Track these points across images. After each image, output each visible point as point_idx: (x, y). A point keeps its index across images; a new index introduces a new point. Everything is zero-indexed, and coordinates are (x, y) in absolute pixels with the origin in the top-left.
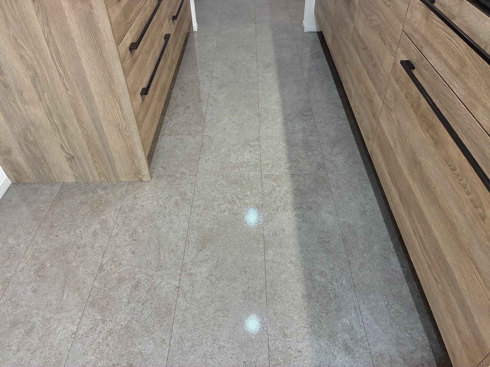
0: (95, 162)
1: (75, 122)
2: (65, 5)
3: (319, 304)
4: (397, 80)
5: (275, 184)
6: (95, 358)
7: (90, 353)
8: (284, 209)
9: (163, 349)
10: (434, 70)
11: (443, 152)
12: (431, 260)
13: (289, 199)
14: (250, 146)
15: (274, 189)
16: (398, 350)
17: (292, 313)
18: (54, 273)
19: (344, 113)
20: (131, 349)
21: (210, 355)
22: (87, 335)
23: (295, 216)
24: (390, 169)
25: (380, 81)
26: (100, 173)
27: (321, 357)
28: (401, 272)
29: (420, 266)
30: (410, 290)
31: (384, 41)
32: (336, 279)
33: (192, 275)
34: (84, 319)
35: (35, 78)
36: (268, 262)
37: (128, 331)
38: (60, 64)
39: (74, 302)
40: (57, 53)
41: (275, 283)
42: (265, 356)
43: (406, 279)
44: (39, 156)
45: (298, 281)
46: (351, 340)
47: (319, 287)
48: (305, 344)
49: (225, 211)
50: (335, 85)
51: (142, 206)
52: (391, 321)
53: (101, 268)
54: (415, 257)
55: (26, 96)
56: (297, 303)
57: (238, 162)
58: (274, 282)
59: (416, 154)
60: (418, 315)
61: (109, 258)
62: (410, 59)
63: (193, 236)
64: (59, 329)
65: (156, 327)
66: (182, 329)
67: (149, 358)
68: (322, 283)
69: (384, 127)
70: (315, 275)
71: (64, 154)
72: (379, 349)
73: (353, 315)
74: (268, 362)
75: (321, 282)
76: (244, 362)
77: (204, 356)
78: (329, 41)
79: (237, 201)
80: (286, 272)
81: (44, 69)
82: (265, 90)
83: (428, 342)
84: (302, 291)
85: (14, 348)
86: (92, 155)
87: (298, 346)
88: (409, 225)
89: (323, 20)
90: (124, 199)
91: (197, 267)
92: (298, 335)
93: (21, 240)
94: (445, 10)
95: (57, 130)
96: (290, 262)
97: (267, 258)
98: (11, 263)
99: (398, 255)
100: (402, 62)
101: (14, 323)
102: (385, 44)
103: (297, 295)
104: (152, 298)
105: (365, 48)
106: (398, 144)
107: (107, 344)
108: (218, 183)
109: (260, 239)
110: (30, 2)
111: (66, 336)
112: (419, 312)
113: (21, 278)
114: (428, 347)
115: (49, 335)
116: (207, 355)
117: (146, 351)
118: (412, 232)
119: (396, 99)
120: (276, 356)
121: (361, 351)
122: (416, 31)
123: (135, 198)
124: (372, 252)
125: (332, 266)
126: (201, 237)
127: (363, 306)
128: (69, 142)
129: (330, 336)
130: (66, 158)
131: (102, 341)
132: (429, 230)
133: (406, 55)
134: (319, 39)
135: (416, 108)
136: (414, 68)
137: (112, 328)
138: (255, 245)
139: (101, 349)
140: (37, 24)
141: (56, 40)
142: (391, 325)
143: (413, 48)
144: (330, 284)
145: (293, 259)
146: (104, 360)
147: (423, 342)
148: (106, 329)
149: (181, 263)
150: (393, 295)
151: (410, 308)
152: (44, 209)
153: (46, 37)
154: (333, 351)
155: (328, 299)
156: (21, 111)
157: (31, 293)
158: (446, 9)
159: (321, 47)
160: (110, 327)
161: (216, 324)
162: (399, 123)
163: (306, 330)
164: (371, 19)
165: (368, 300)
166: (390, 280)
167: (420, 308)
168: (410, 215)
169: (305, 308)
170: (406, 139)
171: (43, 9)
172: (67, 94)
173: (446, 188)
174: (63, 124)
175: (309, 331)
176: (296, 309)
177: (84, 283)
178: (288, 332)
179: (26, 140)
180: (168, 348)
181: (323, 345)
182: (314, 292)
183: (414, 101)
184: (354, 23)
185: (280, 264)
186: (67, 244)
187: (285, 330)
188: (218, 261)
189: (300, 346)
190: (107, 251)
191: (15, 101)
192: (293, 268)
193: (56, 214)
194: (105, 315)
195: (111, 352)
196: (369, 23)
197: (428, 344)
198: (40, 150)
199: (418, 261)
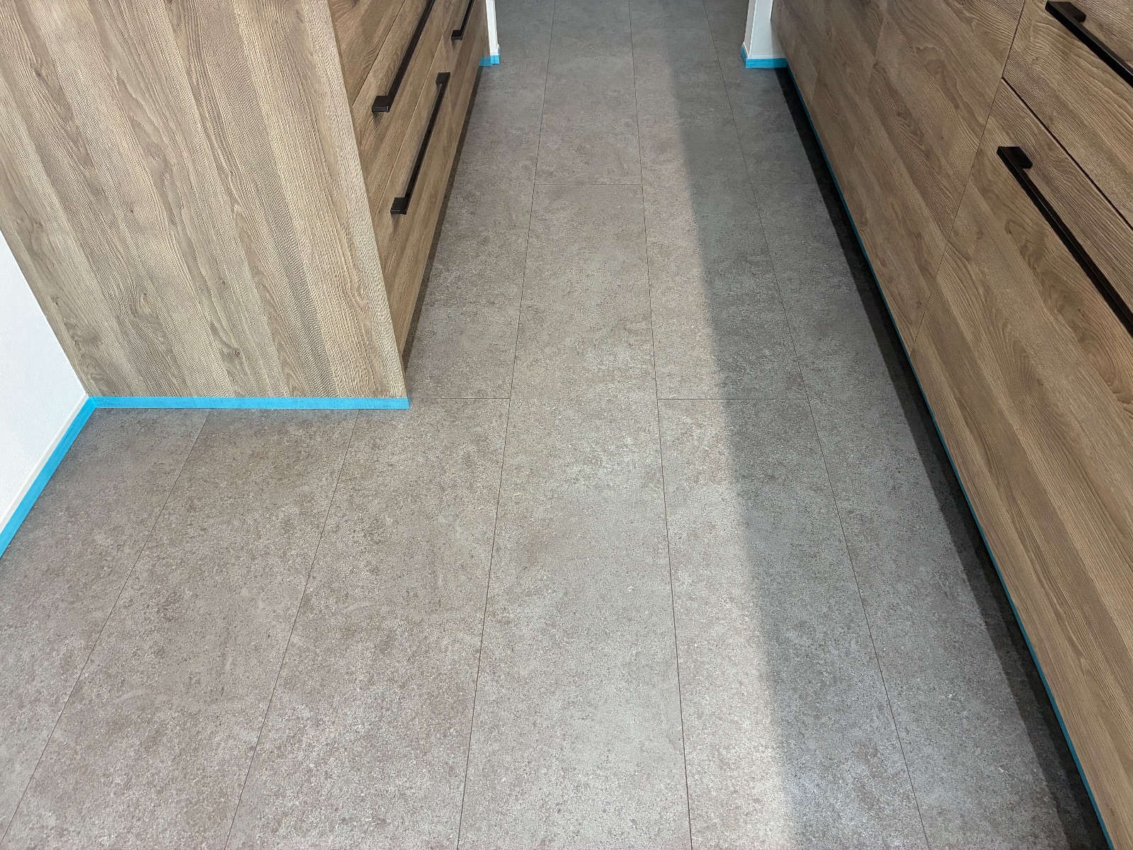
0: (284, 364)
1: (247, 274)
2: (241, 11)
3: (797, 696)
4: (985, 191)
5: (689, 421)
6: (300, 803)
7: (288, 793)
8: (712, 479)
9: (452, 787)
10: (1082, 172)
11: (1099, 359)
12: (1063, 602)
13: (723, 454)
14: (630, 331)
15: (687, 433)
16: (980, 804)
17: (738, 714)
18: (202, 611)
19: (843, 259)
20: (379, 786)
21: (557, 804)
22: (282, 752)
23: (739, 494)
24: (961, 393)
25: (941, 189)
26: (294, 388)
27: (805, 815)
28: (984, 627)
29: (1035, 616)
30: (1004, 669)
31: (953, 100)
32: (835, 640)
33: (509, 623)
34: (273, 716)
35: (162, 175)
36: (680, 598)
37: (371, 746)
38: (222, 145)
39: (248, 677)
40: (217, 118)
41: (696, 645)
42: (679, 808)
43: (995, 644)
44: (162, 348)
45: (748, 641)
46: (874, 777)
47: (798, 656)
48: (769, 784)
49: (577, 480)
50: (820, 194)
51: (392, 465)
52: (962, 737)
53: (306, 601)
54: (1022, 593)
55: (141, 214)
56: (747, 691)
57: (603, 367)
58: (695, 642)
59: (1029, 361)
60: (1023, 724)
61: (321, 581)
62: (1019, 145)
63: (507, 536)
64: (218, 739)
65: (433, 739)
66: (491, 745)
67: (422, 807)
68: (803, 648)
69: (949, 296)
70: (787, 629)
71: (217, 345)
72: (936, 799)
73: (877, 723)
74: (687, 824)
75: (801, 646)
76: (633, 821)
77: (543, 805)
78: (808, 91)
79: (604, 458)
80: (721, 622)
81: (185, 154)
82: (659, 204)
83: (1047, 786)
84: (759, 664)
85: (118, 780)
86: (280, 348)
87: (754, 788)
88: (1010, 521)
89: (793, 43)
90: (350, 449)
91: (519, 606)
92: (752, 763)
93: (124, 537)
94: (1112, 39)
95: (205, 292)
96: (731, 598)
97: (677, 590)
98: (103, 588)
99: (974, 588)
100: (1001, 152)
101: (115, 723)
102: (957, 107)
103: (747, 674)
104: (422, 674)
105: (905, 114)
106: (984, 337)
107: (326, 772)
108: (560, 417)
109: (660, 546)
110: (161, 5)
111: (235, 753)
112: (1025, 718)
113: (129, 623)
114: (1047, 797)
115: (196, 750)
116: (549, 803)
117: (413, 791)
118: (1016, 536)
119: (980, 235)
120: (705, 810)
121: (897, 803)
122: (1037, 81)
123: (375, 446)
124: (915, 581)
125: (825, 610)
126: (527, 537)
127: (899, 703)
128: (229, 319)
129: (827, 769)
130: (222, 353)
131: (316, 767)
132: (1060, 535)
133: (1008, 134)
134: (779, 86)
135: (1034, 255)
136: (1028, 164)
137: (335, 737)
138: (649, 560)
139: (313, 784)
140: (174, 55)
141: (216, 90)
142: (963, 747)
143: (1028, 120)
144: (823, 650)
145: (736, 592)
146: (321, 809)
147: (1036, 786)
148: (323, 740)
149: (485, 596)
150: (965, 678)
151: (1007, 708)
152: (172, 467)
153: (193, 83)
154: (832, 800)
155: (819, 685)
156: (127, 247)
157: (153, 656)
158: (1113, 37)
159: (786, 105)
160: (332, 735)
161: (569, 734)
162: (987, 289)
163: (769, 752)
164: (922, 48)
165: (910, 689)
166: (957, 645)
167: (1029, 709)
168: (1012, 500)
169: (767, 703)
170: (1005, 325)
171: (190, 18)
172: (233, 211)
173: (1105, 440)
174: (221, 279)
175: (777, 756)
176: (746, 706)
177: (269, 636)
178: (730, 756)
179: (135, 312)
180: (462, 787)
181: (810, 787)
182: (786, 669)
183: (1027, 241)
184: (874, 55)
185: (706, 604)
186: (227, 548)
187: (724, 752)
188: (566, 594)
189: (758, 788)
190: (316, 567)
191: (113, 224)
192: (736, 613)
193: (199, 479)
194: (318, 709)
195: (336, 792)
196: (915, 57)
197: (1047, 789)
198: (164, 336)
199: (1029, 603)
